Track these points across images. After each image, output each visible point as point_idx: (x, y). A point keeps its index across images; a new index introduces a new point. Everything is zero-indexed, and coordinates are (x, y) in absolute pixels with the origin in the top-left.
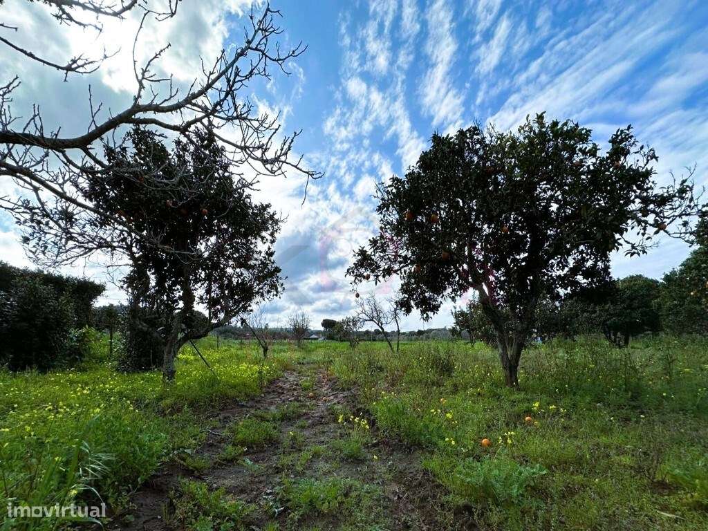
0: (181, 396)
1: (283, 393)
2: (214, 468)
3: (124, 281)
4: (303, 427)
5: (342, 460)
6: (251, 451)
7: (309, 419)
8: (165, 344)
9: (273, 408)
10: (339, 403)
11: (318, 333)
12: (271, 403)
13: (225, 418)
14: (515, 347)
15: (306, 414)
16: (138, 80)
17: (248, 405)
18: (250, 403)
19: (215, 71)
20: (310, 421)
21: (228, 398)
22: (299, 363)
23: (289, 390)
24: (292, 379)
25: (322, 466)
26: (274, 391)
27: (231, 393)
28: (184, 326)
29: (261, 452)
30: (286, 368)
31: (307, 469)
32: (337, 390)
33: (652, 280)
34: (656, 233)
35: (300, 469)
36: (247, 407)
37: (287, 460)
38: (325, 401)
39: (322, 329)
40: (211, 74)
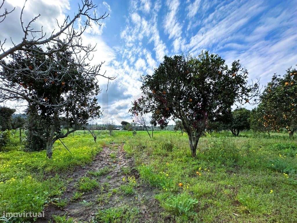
0: (55, 166)
1: (102, 160)
2: (69, 204)
3: (25, 111)
4: (109, 179)
5: (125, 195)
6: (86, 193)
7: (112, 174)
8: (47, 141)
9: (97, 169)
10: (126, 165)
11: (119, 127)
12: (97, 166)
13: (76, 176)
14: (195, 141)
15: (111, 171)
16: (24, 31)
17: (86, 168)
18: (88, 167)
19: (64, 25)
20: (113, 175)
21: (77, 166)
22: (111, 143)
23: (105, 158)
24: (107, 152)
25: (116, 198)
26: (98, 159)
27: (79, 163)
28: (56, 133)
29: (91, 193)
30: (104, 146)
31: (110, 201)
32: (125, 158)
33: (248, 110)
34: (245, 103)
35: (107, 201)
36: (86, 169)
37: (101, 197)
38: (120, 164)
39: (121, 125)
40: (62, 27)
